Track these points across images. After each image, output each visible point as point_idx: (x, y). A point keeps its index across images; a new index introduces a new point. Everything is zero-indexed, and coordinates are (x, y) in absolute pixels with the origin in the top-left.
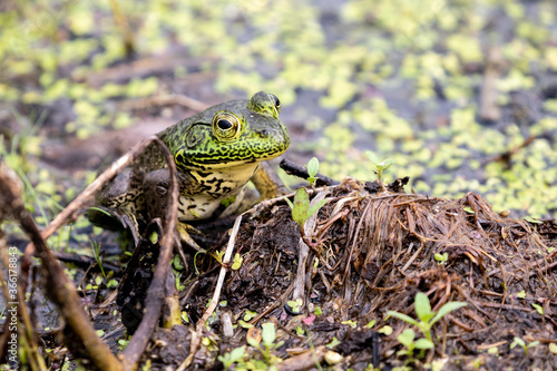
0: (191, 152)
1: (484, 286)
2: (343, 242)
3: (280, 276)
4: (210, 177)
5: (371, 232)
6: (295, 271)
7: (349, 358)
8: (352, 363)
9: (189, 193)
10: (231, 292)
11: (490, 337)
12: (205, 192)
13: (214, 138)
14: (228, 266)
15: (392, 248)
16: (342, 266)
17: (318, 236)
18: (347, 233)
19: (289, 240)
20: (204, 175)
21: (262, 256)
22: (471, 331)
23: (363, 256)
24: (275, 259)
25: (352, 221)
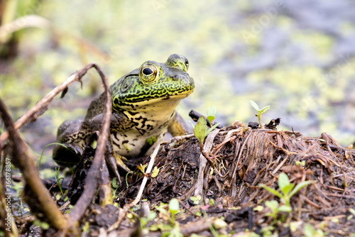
0: (124, 95)
1: (330, 183)
2: (231, 158)
3: (186, 181)
4: (138, 116)
5: (251, 151)
6: (196, 177)
7: (232, 224)
8: (234, 228)
9: (123, 128)
10: (150, 191)
11: (334, 213)
12: (134, 128)
13: (140, 83)
14: (149, 175)
15: (265, 160)
16: (230, 175)
17: (213, 153)
18: (234, 152)
19: (192, 156)
20: (133, 114)
21: (173, 168)
22: (320, 209)
23: (245, 167)
24: (182, 169)
25: (238, 144)
